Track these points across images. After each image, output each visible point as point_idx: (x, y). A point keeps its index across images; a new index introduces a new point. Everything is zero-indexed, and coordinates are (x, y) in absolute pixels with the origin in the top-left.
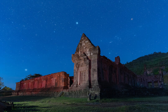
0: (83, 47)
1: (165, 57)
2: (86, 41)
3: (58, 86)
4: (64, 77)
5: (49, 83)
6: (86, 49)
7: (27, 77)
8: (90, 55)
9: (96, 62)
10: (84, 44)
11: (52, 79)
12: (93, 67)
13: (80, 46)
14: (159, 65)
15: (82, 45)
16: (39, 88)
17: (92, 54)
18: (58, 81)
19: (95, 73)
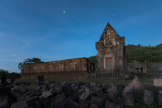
0: (109, 36)
1: (136, 49)
2: (112, 30)
3: (80, 70)
4: (86, 63)
5: (68, 67)
6: (112, 38)
7: (25, 61)
8: (116, 44)
9: (121, 51)
10: (110, 33)
11: (71, 64)
12: (118, 55)
13: (105, 34)
14: (131, 55)
15: (108, 34)
16: (56, 71)
17: (118, 43)
18: (79, 66)
19: (120, 60)
